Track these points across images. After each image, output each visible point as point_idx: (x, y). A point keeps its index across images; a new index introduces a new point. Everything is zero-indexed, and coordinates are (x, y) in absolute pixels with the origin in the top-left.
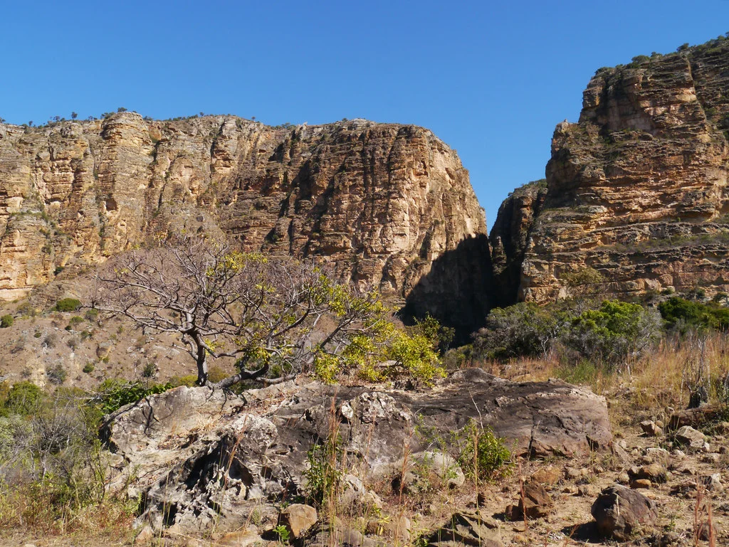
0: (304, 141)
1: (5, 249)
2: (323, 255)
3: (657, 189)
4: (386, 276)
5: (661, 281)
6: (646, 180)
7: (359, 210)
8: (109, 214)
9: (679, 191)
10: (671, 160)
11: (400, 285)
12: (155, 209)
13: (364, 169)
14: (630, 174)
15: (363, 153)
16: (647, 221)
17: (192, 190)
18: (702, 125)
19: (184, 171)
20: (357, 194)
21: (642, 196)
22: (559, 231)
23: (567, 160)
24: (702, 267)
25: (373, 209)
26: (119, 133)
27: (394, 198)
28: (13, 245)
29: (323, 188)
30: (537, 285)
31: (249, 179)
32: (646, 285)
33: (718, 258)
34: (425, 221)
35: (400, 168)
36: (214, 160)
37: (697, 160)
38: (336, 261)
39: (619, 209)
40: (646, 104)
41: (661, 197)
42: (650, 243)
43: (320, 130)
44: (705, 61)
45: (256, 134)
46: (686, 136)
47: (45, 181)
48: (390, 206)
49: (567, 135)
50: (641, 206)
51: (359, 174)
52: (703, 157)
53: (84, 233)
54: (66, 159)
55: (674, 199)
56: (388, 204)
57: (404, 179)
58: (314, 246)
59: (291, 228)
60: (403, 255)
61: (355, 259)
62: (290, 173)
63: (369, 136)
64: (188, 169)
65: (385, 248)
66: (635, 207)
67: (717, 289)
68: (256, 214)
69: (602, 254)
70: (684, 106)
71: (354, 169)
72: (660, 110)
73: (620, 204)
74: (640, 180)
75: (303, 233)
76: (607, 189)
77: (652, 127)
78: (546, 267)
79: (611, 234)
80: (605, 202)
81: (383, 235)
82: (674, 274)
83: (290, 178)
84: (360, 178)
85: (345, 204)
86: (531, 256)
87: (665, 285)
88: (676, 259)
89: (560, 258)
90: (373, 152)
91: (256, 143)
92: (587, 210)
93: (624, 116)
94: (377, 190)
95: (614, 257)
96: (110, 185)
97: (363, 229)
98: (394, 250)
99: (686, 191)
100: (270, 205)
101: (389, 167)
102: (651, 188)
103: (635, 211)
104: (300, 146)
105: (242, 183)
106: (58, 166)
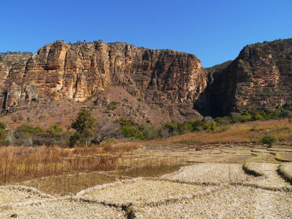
0: (155, 55)
1: (79, 85)
2: (169, 90)
3: (264, 79)
4: (188, 97)
5: (267, 101)
6: (262, 77)
7: (179, 78)
8: (102, 75)
9: (269, 80)
10: (267, 72)
11: (192, 100)
12: (113, 74)
13: (180, 66)
14: (258, 75)
15: (178, 61)
16: (262, 87)
17: (122, 68)
18: (273, 64)
19: (120, 62)
20: (179, 73)
21: (261, 81)
22: (243, 88)
23: (243, 70)
24: (275, 98)
25: (183, 78)
26: (102, 49)
27: (190, 75)
28: (81, 84)
29: (166, 71)
30: (239, 101)
31: (139, 65)
32: (263, 102)
33: (278, 97)
34: (197, 82)
35: (191, 67)
36: (126, 58)
37: (273, 73)
38: (173, 92)
39: (256, 83)
40: (261, 58)
41: (265, 81)
42: (263, 92)
43: (159, 51)
44: (272, 47)
45: (136, 50)
46: (270, 67)
47: (82, 63)
48: (189, 77)
49: (242, 64)
50: (260, 83)
51: (178, 67)
52: (274, 72)
53: (97, 81)
54: (88, 56)
55: (268, 82)
56: (188, 77)
57: (192, 70)
58: (166, 88)
59: (157, 82)
60: (193, 91)
61: (179, 92)
62: (153, 65)
63: (179, 56)
64: (121, 61)
65: (188, 89)
66: (259, 83)
67: (278, 104)
68: (144, 77)
69: (253, 94)
70: (269, 59)
71: (177, 66)
72: (264, 60)
73: (256, 82)
74: (261, 77)
75: (161, 83)
76: (253, 78)
77: (262, 63)
78: (241, 97)
79: (254, 90)
80: (253, 82)
81: (187, 85)
82: (269, 100)
83: (153, 66)
84: (179, 68)
85: (175, 76)
86: (237, 94)
87: (267, 102)
88: (270, 96)
89: (244, 95)
90: (182, 61)
91: (136, 53)
92: (249, 83)
93: (255, 60)
94: (184, 73)
95: (256, 95)
96: (102, 65)
97: (181, 84)
98: (190, 90)
99: (270, 80)
100: (148, 74)
101: (187, 66)
102: (263, 79)
103: (259, 84)
104: (154, 56)
105: (136, 66)
106: (86, 58)
